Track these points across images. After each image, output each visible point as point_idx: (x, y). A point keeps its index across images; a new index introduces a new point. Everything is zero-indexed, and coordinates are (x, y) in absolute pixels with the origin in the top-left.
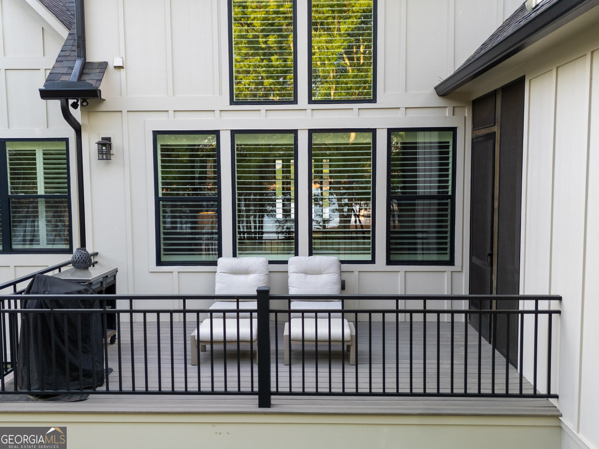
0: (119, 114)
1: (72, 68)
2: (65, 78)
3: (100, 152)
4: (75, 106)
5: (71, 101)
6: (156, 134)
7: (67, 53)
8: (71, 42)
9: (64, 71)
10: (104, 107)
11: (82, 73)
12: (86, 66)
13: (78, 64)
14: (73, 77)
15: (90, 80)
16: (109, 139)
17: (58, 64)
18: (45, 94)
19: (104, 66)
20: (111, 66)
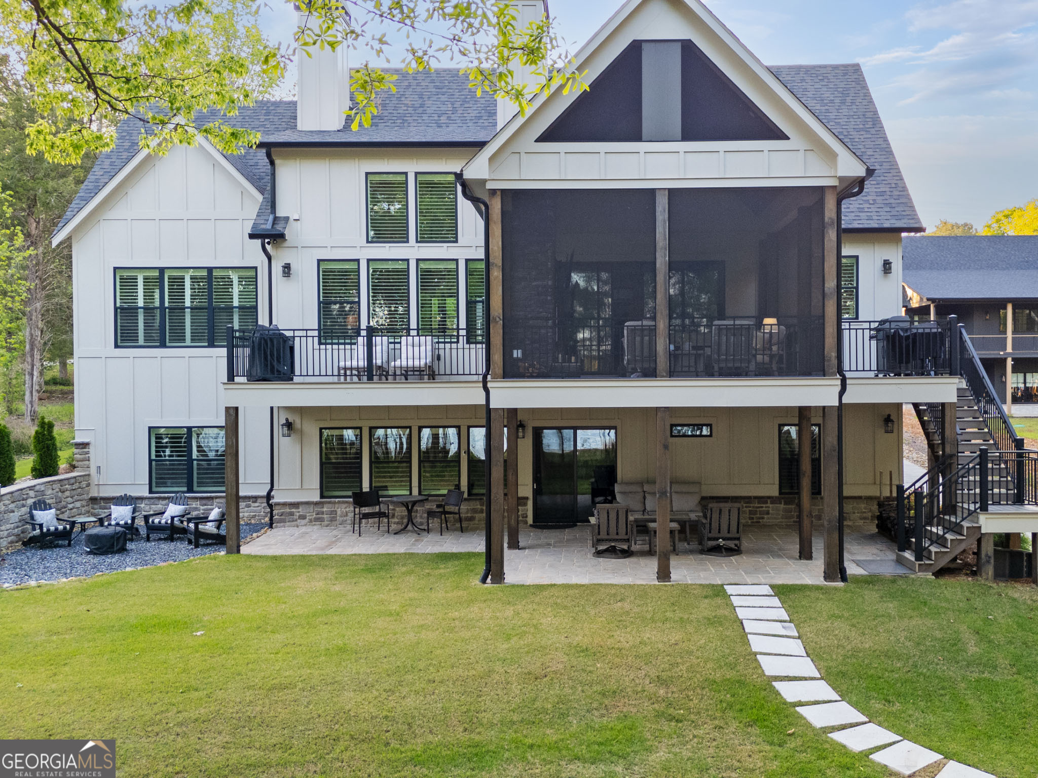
0: (296, 249)
1: (268, 220)
2: (263, 226)
3: (284, 272)
4: (269, 243)
5: (267, 241)
6: (319, 261)
7: (263, 211)
8: (265, 204)
9: (262, 222)
10: (286, 244)
11: (274, 224)
12: (276, 219)
13: (271, 218)
14: (269, 226)
15: (279, 227)
16: (289, 264)
17: (258, 218)
18: (252, 236)
19: (287, 219)
20: (291, 219)
